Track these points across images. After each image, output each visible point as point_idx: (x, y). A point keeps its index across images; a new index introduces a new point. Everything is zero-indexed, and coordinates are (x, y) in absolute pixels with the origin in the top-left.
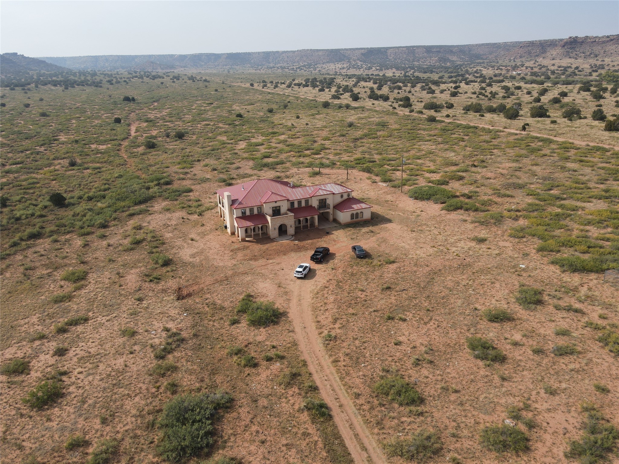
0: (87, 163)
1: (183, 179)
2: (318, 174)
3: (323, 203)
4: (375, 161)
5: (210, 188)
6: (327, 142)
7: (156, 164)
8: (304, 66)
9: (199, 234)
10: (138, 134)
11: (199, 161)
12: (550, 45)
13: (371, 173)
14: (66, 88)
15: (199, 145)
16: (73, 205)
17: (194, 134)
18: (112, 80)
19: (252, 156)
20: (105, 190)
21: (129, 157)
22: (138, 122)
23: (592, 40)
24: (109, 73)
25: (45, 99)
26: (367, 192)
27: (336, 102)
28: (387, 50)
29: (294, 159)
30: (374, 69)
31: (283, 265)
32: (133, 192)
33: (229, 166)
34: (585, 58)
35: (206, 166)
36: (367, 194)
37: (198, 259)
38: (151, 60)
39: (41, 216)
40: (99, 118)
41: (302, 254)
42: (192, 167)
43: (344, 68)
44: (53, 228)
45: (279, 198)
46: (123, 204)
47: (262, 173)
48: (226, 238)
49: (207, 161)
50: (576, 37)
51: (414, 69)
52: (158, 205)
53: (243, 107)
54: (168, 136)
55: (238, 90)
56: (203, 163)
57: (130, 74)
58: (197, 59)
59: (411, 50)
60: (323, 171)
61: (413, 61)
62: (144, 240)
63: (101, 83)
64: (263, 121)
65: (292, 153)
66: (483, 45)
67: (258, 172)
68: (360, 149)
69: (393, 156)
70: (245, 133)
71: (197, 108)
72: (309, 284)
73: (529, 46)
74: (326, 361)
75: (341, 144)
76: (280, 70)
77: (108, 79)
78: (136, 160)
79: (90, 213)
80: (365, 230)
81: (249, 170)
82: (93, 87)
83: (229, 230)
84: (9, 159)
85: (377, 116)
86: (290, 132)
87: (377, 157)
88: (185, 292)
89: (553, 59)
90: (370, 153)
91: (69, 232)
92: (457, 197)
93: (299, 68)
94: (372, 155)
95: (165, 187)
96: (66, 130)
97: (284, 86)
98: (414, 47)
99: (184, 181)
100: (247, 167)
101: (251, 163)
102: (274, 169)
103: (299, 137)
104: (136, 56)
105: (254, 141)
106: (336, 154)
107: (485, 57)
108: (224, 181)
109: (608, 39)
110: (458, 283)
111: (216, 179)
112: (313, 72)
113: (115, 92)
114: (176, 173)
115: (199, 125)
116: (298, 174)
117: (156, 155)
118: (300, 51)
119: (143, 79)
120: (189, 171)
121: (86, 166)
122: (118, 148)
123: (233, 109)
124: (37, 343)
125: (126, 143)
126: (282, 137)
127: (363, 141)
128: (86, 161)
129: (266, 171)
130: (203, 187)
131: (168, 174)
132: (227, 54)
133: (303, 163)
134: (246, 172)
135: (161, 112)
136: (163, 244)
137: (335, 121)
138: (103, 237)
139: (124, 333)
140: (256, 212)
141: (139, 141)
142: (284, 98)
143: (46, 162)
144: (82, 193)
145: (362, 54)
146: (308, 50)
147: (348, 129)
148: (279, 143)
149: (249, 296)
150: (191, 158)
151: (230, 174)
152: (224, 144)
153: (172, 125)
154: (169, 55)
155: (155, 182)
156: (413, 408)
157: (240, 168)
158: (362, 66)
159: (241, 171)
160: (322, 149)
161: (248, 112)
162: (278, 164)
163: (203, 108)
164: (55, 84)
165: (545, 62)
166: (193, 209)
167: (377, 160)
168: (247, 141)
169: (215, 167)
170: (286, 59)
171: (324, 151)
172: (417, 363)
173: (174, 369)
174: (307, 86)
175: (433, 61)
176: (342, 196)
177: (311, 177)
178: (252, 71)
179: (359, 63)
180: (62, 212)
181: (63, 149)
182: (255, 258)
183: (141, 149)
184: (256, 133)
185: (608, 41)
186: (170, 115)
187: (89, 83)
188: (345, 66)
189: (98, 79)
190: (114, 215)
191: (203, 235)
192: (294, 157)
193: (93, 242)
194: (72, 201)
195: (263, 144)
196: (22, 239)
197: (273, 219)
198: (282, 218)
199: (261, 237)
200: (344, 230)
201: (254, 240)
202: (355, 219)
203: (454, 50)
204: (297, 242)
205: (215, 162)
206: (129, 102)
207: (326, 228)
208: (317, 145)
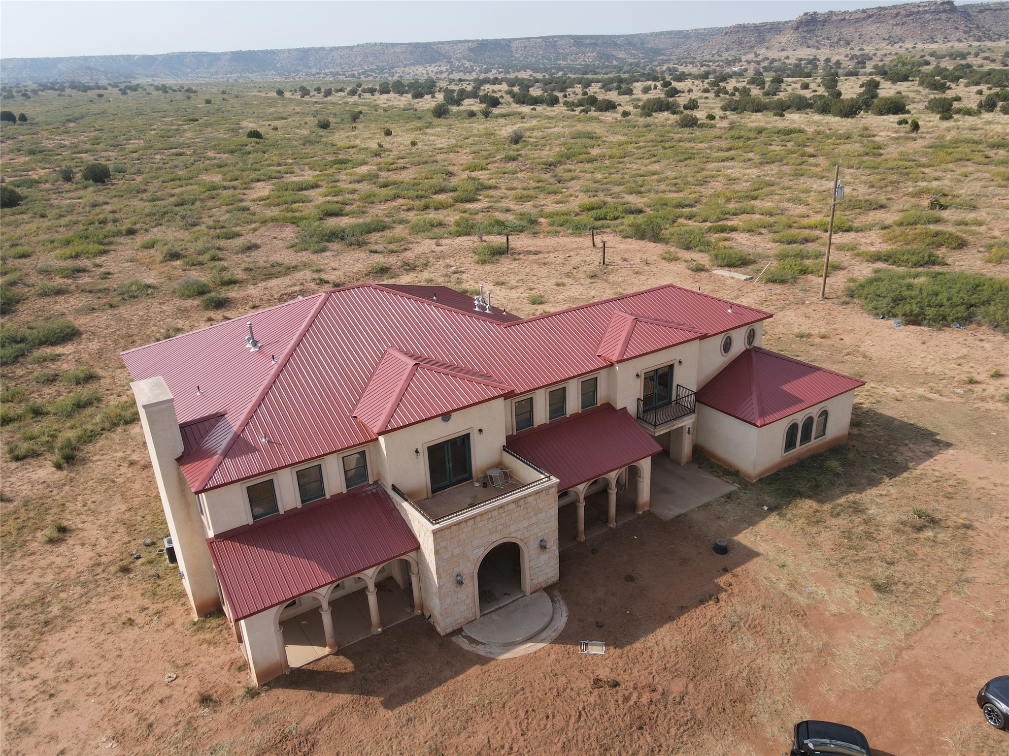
1: (59, 292)
2: (502, 252)
4: (643, 211)
6: (482, 174)
8: (372, 70)
11: (131, 232)
12: (771, 29)
15: (143, 196)
17: (139, 173)
19: (290, 214)
23: (839, 18)
28: (510, 42)
29: (412, 217)
33: (222, 243)
34: (831, 46)
35: (151, 246)
38: (85, 63)
42: (105, 252)
43: (442, 72)
47: (326, 260)
49: (156, 233)
50: (815, 13)
53: (263, 123)
54: (68, 179)
55: (253, 101)
56: (140, 239)
58: (174, 61)
59: (550, 42)
60: (520, 242)
61: (556, 60)
64: (311, 143)
65: (401, 201)
66: (661, 33)
67: (314, 257)
70: (270, 166)
73: (738, 32)
75: (518, 175)
76: (330, 77)
81: (285, 252)
85: (560, 125)
86: (379, 160)
87: (635, 200)
89: (783, 50)
90: (609, 192)
93: (363, 73)
94: (619, 195)
97: (342, 94)
98: (555, 37)
99: (61, 299)
100: (277, 244)
101: (289, 233)
102: (361, 244)
103: (404, 168)
104: (60, 60)
105: (292, 179)
106: (520, 199)
107: (668, 52)
108: (202, 291)
109: (865, 15)
111: (175, 285)
116: (440, 257)
118: (363, 46)
120: (88, 263)
123: (242, 126)
126: (364, 170)
129: (338, 253)
130: (120, 319)
132: (232, 52)
133: (440, 224)
134: (276, 258)
137: (474, 136)
140: (334, 486)
142: (348, 108)
145: (470, 49)
146: (376, 44)
147: (516, 147)
148: (359, 182)
150: (109, 227)
151: (225, 269)
152: (214, 189)
154: (122, 56)
157: (256, 247)
158: (472, 68)
159: (259, 258)
161: (276, 130)
165: (773, 54)
167: (642, 207)
168: (276, 181)
169: (177, 249)
170: (338, 61)
171: (485, 193)
174: (388, 92)
175: (589, 57)
177: (484, 262)
178: (278, 79)
179: (467, 64)
184: (297, 164)
185: (864, 19)
188: (443, 68)
192: (409, 210)
195: (317, 186)
197: (447, 532)
198: (495, 513)
199: (380, 630)
200: (782, 516)
201: (342, 658)
202: (800, 448)
203: (618, 42)
204: (602, 655)
205: (180, 234)
206: (11, 123)
207: (692, 511)
208: (459, 182)
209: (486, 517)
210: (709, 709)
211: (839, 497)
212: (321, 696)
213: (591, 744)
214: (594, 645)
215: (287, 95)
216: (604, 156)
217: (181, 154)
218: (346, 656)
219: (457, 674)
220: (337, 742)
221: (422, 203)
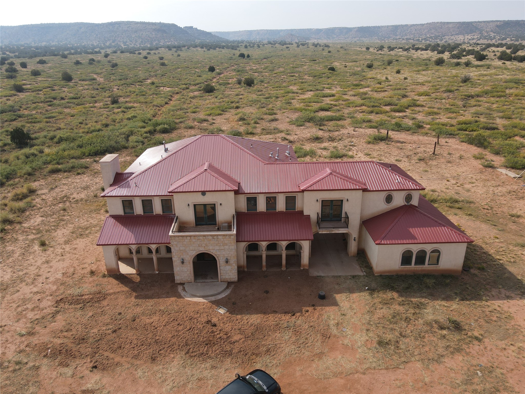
0: (130, 102)
1: (191, 128)
2: (385, 139)
3: (333, 210)
4: (497, 129)
6: (422, 98)
8: (431, 37)
11: (237, 108)
13: (485, 148)
19: (305, 108)
26: (468, 186)
27: (455, 61)
30: (507, 39)
33: (265, 117)
35: (238, 114)
36: (468, 191)
38: (292, 33)
42: (221, 115)
43: (473, 39)
45: (215, 185)
47: (298, 130)
54: (239, 83)
55: (351, 52)
56: (237, 111)
58: (330, 32)
60: (394, 135)
64: (355, 75)
65: (362, 107)
67: (295, 128)
68: (473, 110)
70: (324, 84)
71: (298, 63)
75: (444, 101)
81: (285, 124)
85: (508, 73)
86: (378, 86)
87: (500, 122)
90: (489, 116)
93: (425, 39)
94: (494, 118)
97: (400, 50)
100: (286, 120)
101: (296, 115)
102: (320, 125)
103: (385, 91)
105: (326, 92)
106: (430, 114)
114: (194, 119)
118: (430, 24)
126: (364, 90)
127: (480, 99)
128: (131, 100)
129: (306, 128)
132: (358, 27)
133: (370, 121)
134: (279, 126)
137: (445, 77)
140: (158, 209)
142: (394, 58)
145: (497, 26)
146: (438, 23)
147: (461, 84)
148: (354, 96)
150: (233, 105)
151: (255, 128)
154: (308, 29)
155: (151, 128)
157: (277, 120)
158: (494, 37)
159: (273, 125)
160: (409, 106)
162: (331, 119)
167: (500, 127)
168: (318, 92)
169: (246, 117)
170: (413, 32)
171: (413, 108)
174: (426, 50)
176: (389, 199)
177: (369, 143)
179: (492, 35)
183: (198, 93)
184: (337, 84)
188: (476, 37)
192: (362, 112)
195: (333, 96)
197: (177, 238)
198: (201, 238)
199: (157, 272)
200: (371, 294)
201: (138, 277)
202: (413, 266)
204: (222, 314)
205: (254, 111)
206: (242, 58)
207: (328, 276)
208: (404, 101)
209: (196, 238)
210: (240, 351)
211: (414, 297)
212: (121, 285)
213: (183, 341)
214: (223, 309)
215: (371, 50)
216: (512, 94)
217: (293, 76)
218: (140, 277)
219: (167, 297)
220: (112, 301)
221: (371, 109)
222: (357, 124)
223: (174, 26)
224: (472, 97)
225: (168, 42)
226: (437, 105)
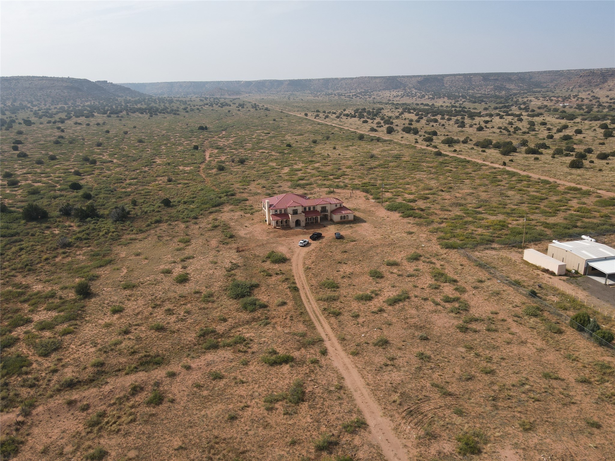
0: (179, 180)
2: (333, 192)
3: (324, 209)
4: (376, 185)
5: (259, 199)
6: (348, 170)
7: (225, 182)
8: (360, 93)
9: (250, 224)
10: (211, 159)
11: (254, 180)
13: (369, 193)
14: (151, 116)
15: (255, 169)
16: (176, 206)
17: (252, 160)
18: (187, 108)
19: (291, 179)
20: (193, 198)
21: (206, 177)
22: (210, 149)
24: (184, 99)
25: (137, 126)
27: (373, 134)
28: (444, 77)
29: (320, 182)
30: (427, 97)
31: (294, 240)
32: (211, 199)
33: (274, 185)
35: (259, 184)
36: (360, 206)
37: (248, 236)
38: (220, 86)
39: (159, 212)
40: (181, 144)
41: (306, 236)
42: (249, 185)
43: (397, 96)
44: (167, 218)
45: (297, 205)
46: (206, 206)
47: (295, 191)
48: (265, 226)
49: (259, 181)
51: (466, 98)
52: (227, 208)
53: (293, 137)
54: (233, 162)
55: (293, 120)
56: (256, 182)
57: (201, 100)
58: (261, 85)
59: (468, 78)
60: (336, 190)
61: (468, 90)
62: (219, 225)
63: (178, 111)
64: (307, 150)
65: (320, 177)
66: (545, 72)
67: (293, 190)
68: (370, 176)
69: (392, 182)
70: (290, 160)
71: (257, 137)
72: (306, 249)
73: (589, 75)
74: (303, 277)
75: (358, 171)
76: (336, 98)
77: (183, 107)
78: (212, 179)
79: (186, 211)
80: (347, 226)
81: (287, 188)
82: (172, 114)
83: (267, 222)
84: (127, 175)
86: (324, 161)
87: (379, 182)
88: (241, 249)
89: (610, 90)
90: (375, 179)
91: (176, 221)
92: (415, 210)
93: (355, 95)
94: (377, 180)
95: (231, 197)
96: (159, 154)
97: (334, 116)
99: (243, 194)
100: (286, 186)
101: (289, 184)
102: (304, 188)
103: (329, 165)
104: (207, 83)
105: (295, 167)
106: (351, 179)
107: (544, 85)
108: (268, 194)
110: (383, 251)
111: (264, 193)
112: (368, 99)
113: (191, 120)
114: (238, 188)
115: (256, 153)
116: (319, 192)
117: (224, 176)
118: (359, 78)
119: (213, 107)
120: (246, 187)
121: (179, 182)
122: (198, 169)
123: (286, 138)
124: (173, 264)
125: (203, 166)
126: (317, 165)
127: (376, 169)
128: (178, 178)
129: (298, 189)
130: (255, 198)
131: (233, 189)
134: (285, 189)
135: (228, 141)
136: (230, 228)
137: (362, 152)
138: (196, 223)
139: (212, 262)
140: (283, 212)
141: (212, 164)
142: (330, 130)
143: (153, 179)
144: (179, 199)
145: (418, 82)
146: (366, 77)
147: (369, 159)
148: (313, 170)
149: (273, 252)
150: (248, 179)
151: (274, 191)
152: (273, 169)
153: (237, 152)
155: (225, 194)
156: (333, 289)
157: (281, 186)
158: (415, 94)
159: (281, 189)
160: (342, 175)
161: (297, 142)
162: (307, 185)
163: (261, 138)
164: (142, 111)
165: (601, 93)
166: (248, 211)
168: (291, 167)
170: (344, 86)
171: (344, 176)
172: (343, 277)
173: (235, 275)
174: (355, 117)
175: (488, 90)
176: (336, 206)
177: (327, 194)
178: (311, 97)
179: (414, 91)
180: (169, 210)
181: (161, 169)
182: (280, 237)
183: (214, 171)
184: (299, 160)
186: (235, 143)
187: (169, 110)
188: (400, 94)
189: (175, 106)
190: (201, 212)
191: (252, 224)
192: (320, 180)
193: (191, 226)
194: (174, 203)
195: (301, 170)
196: (152, 223)
197: (293, 218)
198: (297, 216)
200: (334, 226)
202: (343, 219)
203: (513, 78)
205: (265, 182)
206: (202, 131)
208: (340, 172)
211: (343, 225)
215: (309, 116)
221: (324, 178)
222: (320, 186)
223: (86, 81)
224: (372, 168)
225: (87, 101)
226: (355, 174)
